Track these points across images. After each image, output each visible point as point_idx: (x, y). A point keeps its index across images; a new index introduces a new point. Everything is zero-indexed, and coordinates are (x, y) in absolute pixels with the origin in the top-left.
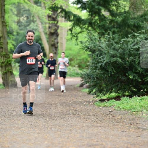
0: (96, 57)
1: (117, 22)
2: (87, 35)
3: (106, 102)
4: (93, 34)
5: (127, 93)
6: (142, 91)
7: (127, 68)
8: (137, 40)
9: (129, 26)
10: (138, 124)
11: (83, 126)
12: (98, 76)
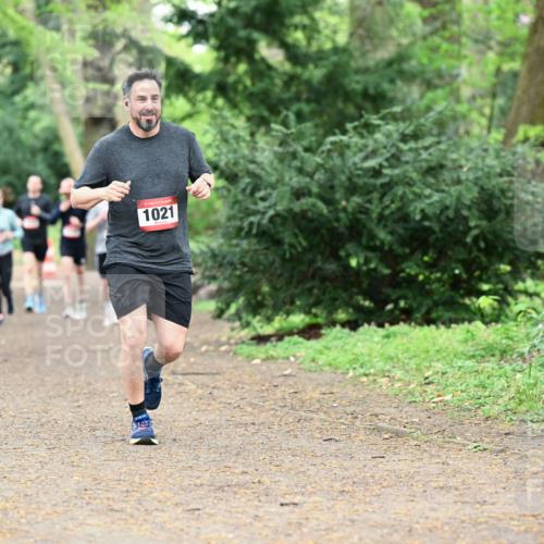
0: (240, 197)
1: (308, 83)
2: (210, 124)
3: (275, 346)
4: (232, 121)
5: (341, 316)
6: (390, 307)
7: (342, 234)
8: (376, 141)
9: (348, 96)
10: (376, 415)
11: (197, 423)
12: (247, 260)
